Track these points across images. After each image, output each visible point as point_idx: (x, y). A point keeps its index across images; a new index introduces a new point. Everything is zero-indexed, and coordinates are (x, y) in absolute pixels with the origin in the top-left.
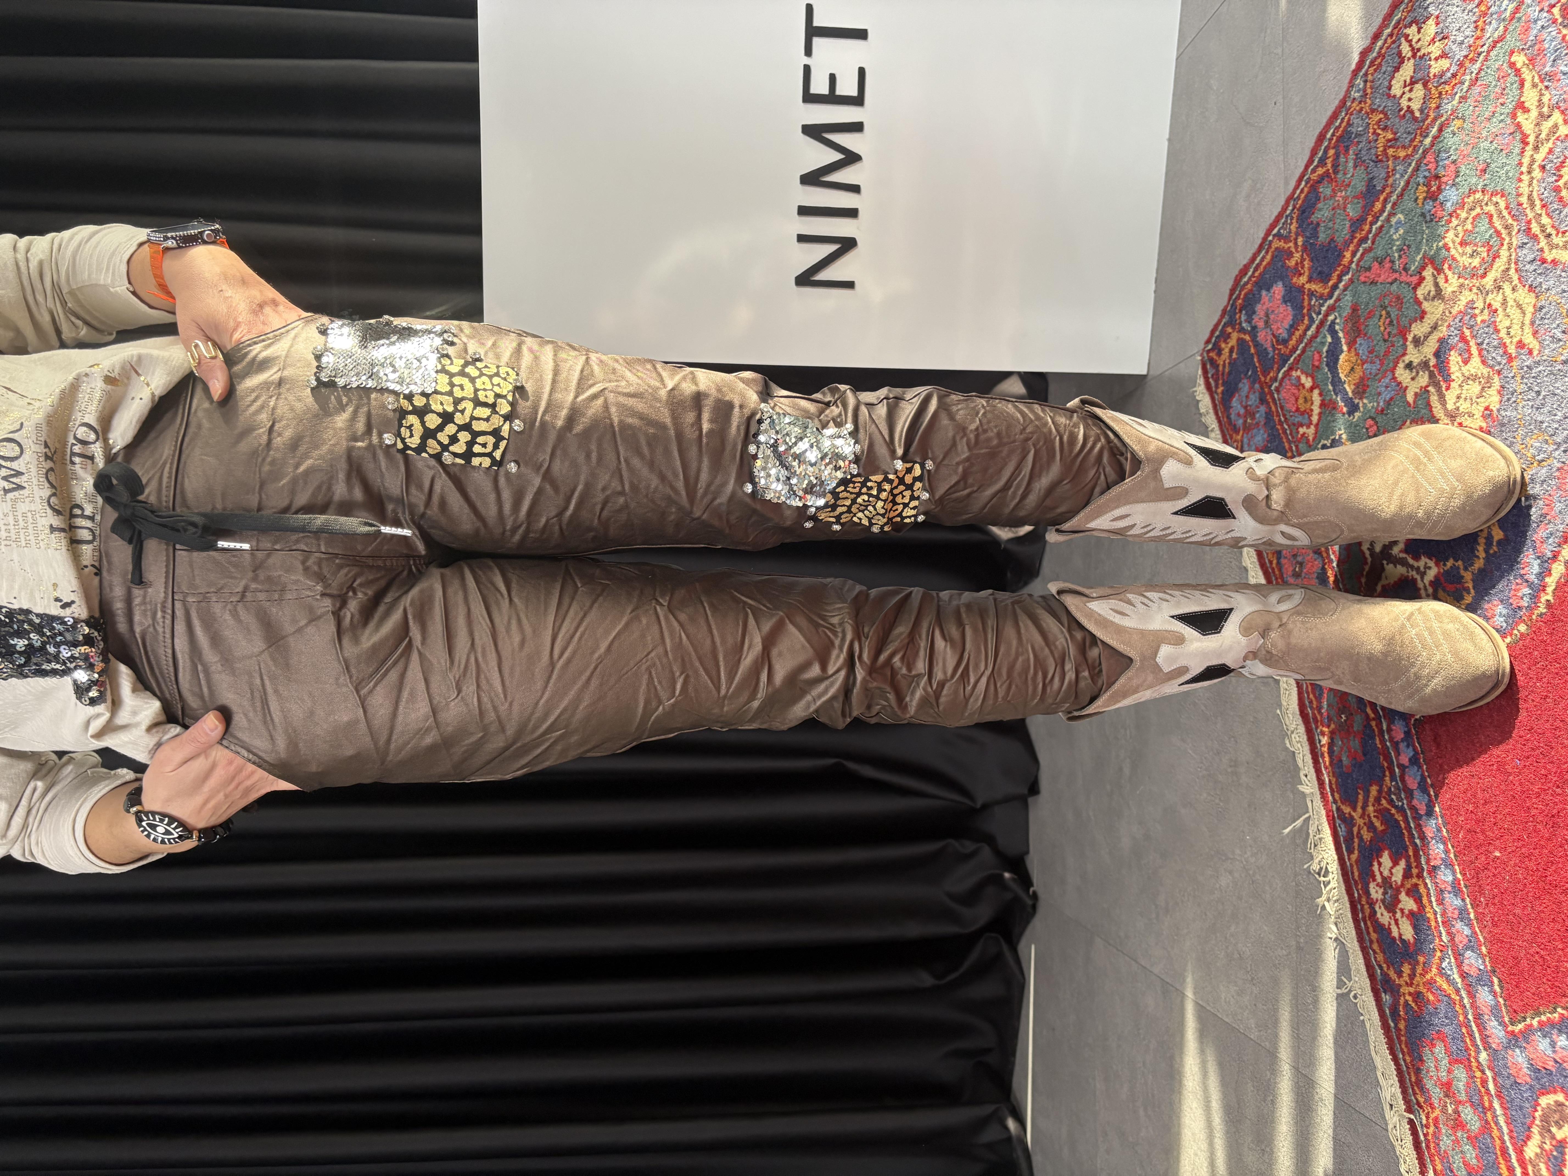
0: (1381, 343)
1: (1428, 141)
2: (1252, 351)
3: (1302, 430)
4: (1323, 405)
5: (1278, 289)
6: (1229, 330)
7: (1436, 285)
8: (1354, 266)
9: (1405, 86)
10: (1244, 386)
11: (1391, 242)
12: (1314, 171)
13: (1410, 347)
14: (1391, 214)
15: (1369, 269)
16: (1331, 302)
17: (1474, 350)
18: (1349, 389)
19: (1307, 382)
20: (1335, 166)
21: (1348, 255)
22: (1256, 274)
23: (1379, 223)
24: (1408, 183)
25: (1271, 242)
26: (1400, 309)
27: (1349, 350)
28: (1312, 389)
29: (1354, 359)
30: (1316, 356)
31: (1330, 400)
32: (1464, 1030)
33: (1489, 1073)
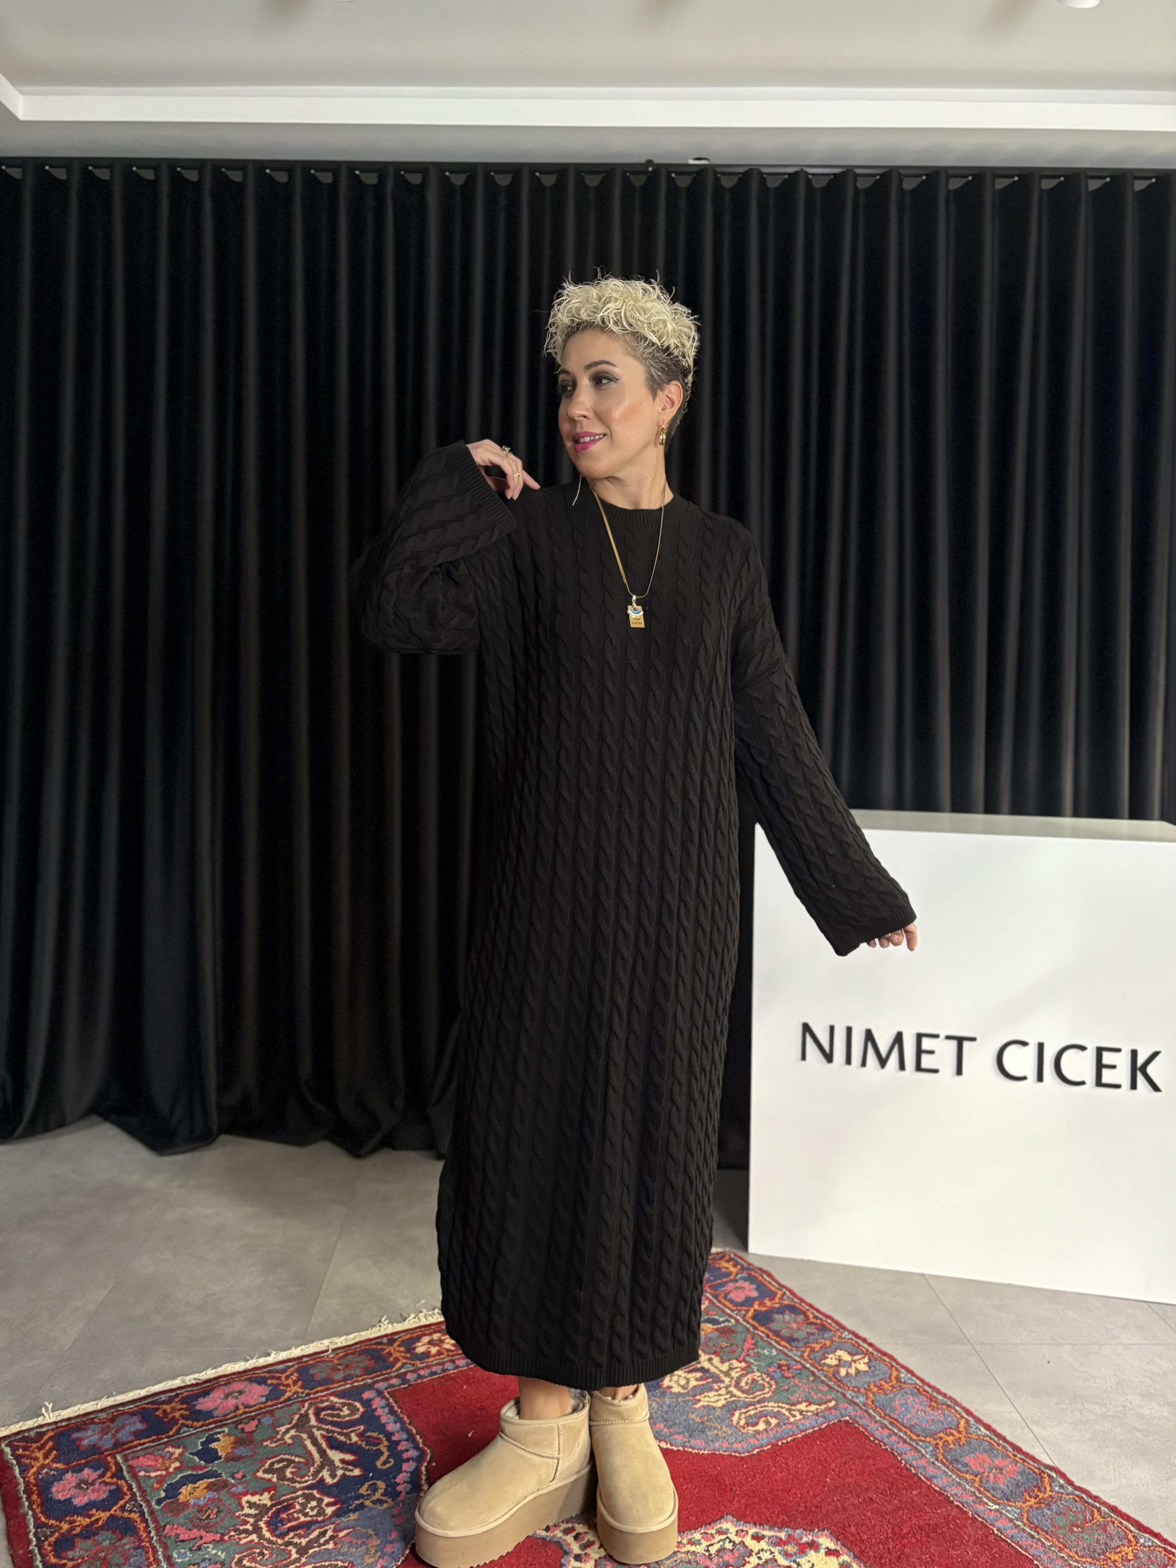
0: (713, 1343)
1: (808, 1365)
2: (724, 1278)
5: (755, 1294)
6: (739, 1265)
7: (736, 1368)
8: (756, 1331)
9: (839, 1356)
11: (763, 1348)
12: (812, 1313)
13: (709, 1356)
14: (777, 1349)
15: (752, 1338)
16: (741, 1321)
17: (701, 1383)
20: (812, 1323)
21: (763, 1329)
22: (765, 1281)
23: (774, 1344)
24: (790, 1357)
25: (781, 1290)
26: (728, 1352)
27: (713, 1329)
29: (709, 1331)
30: (714, 1313)
32: (379, 1373)
33: (362, 1383)
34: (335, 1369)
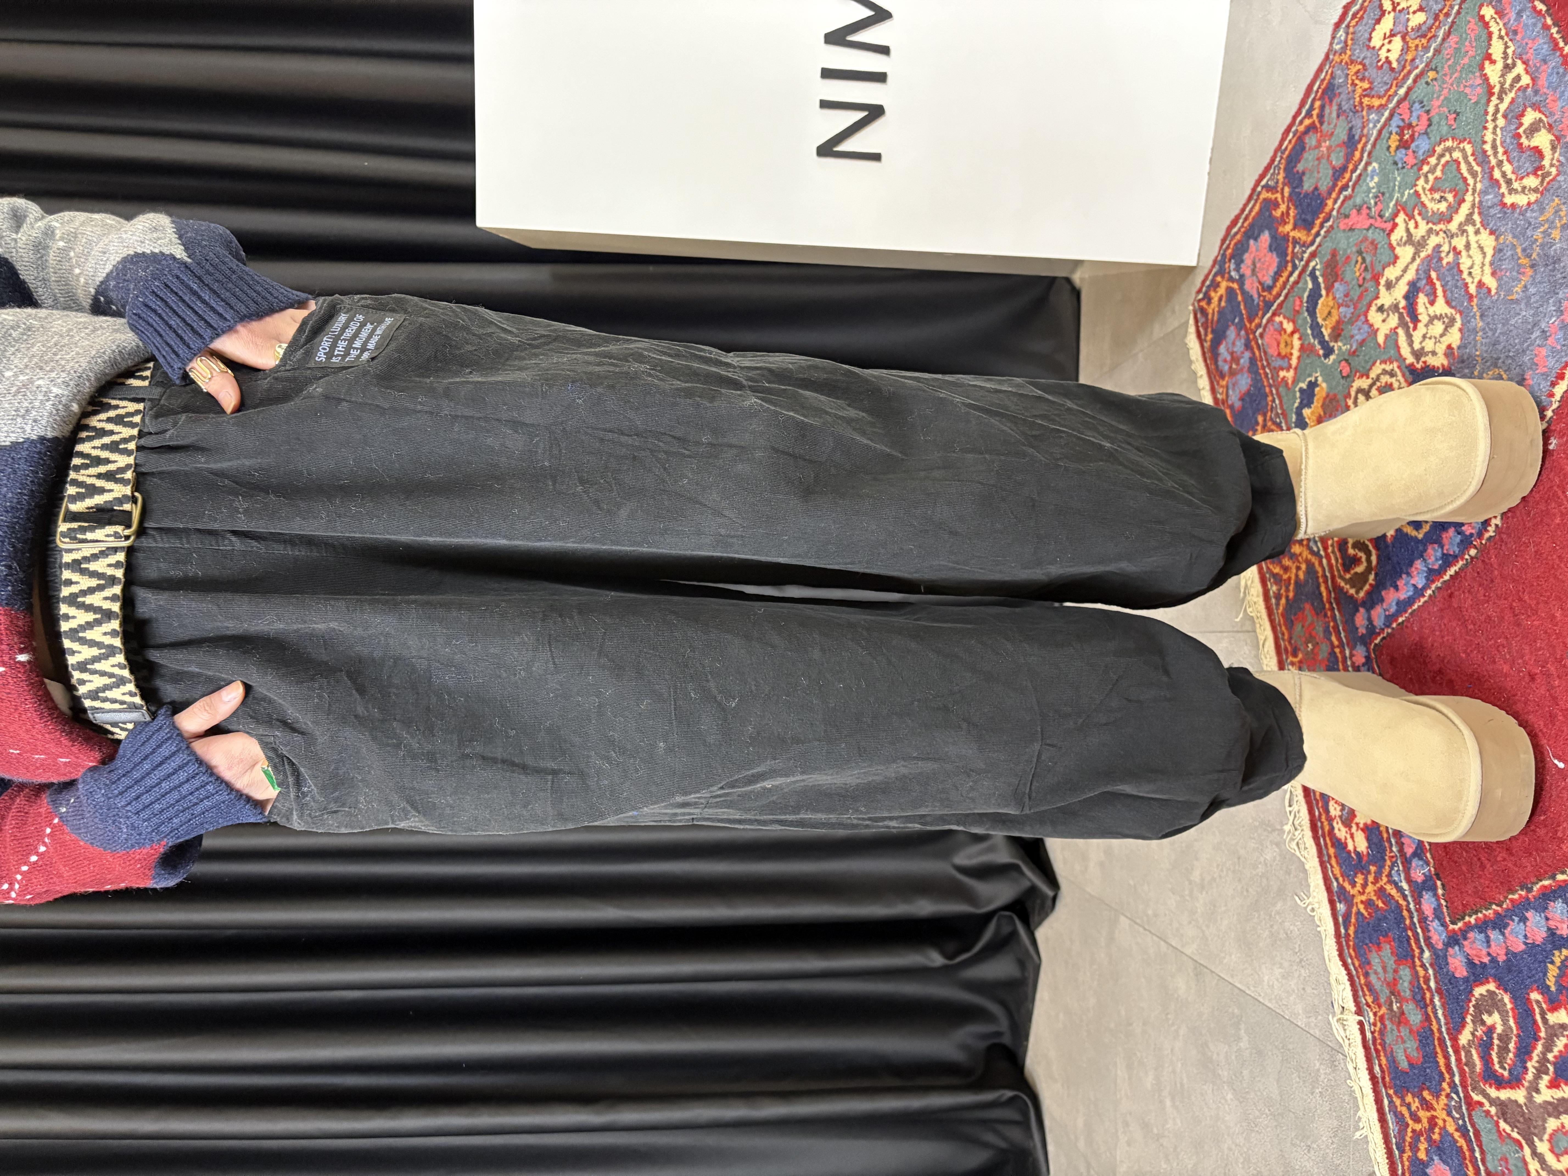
0: (1357, 287)
1: (1403, 91)
2: (1240, 298)
3: (1282, 374)
4: (1302, 348)
5: (1265, 238)
6: (1219, 279)
7: (1408, 230)
8: (1335, 213)
9: (1385, 38)
10: (1231, 333)
11: (1368, 190)
12: (1301, 122)
13: (1382, 289)
14: (1368, 163)
15: (1348, 216)
16: (1313, 248)
17: (1440, 292)
18: (1326, 332)
19: (1289, 327)
20: (1321, 116)
21: (1330, 202)
22: (1245, 225)
23: (1358, 172)
24: (1381, 133)
25: (1260, 193)
26: (1375, 254)
27: (1327, 295)
28: (1293, 333)
29: (1331, 303)
30: (1298, 302)
31: (1309, 344)
32: (1410, 933)
33: (1431, 971)
34: (1401, 1019)
